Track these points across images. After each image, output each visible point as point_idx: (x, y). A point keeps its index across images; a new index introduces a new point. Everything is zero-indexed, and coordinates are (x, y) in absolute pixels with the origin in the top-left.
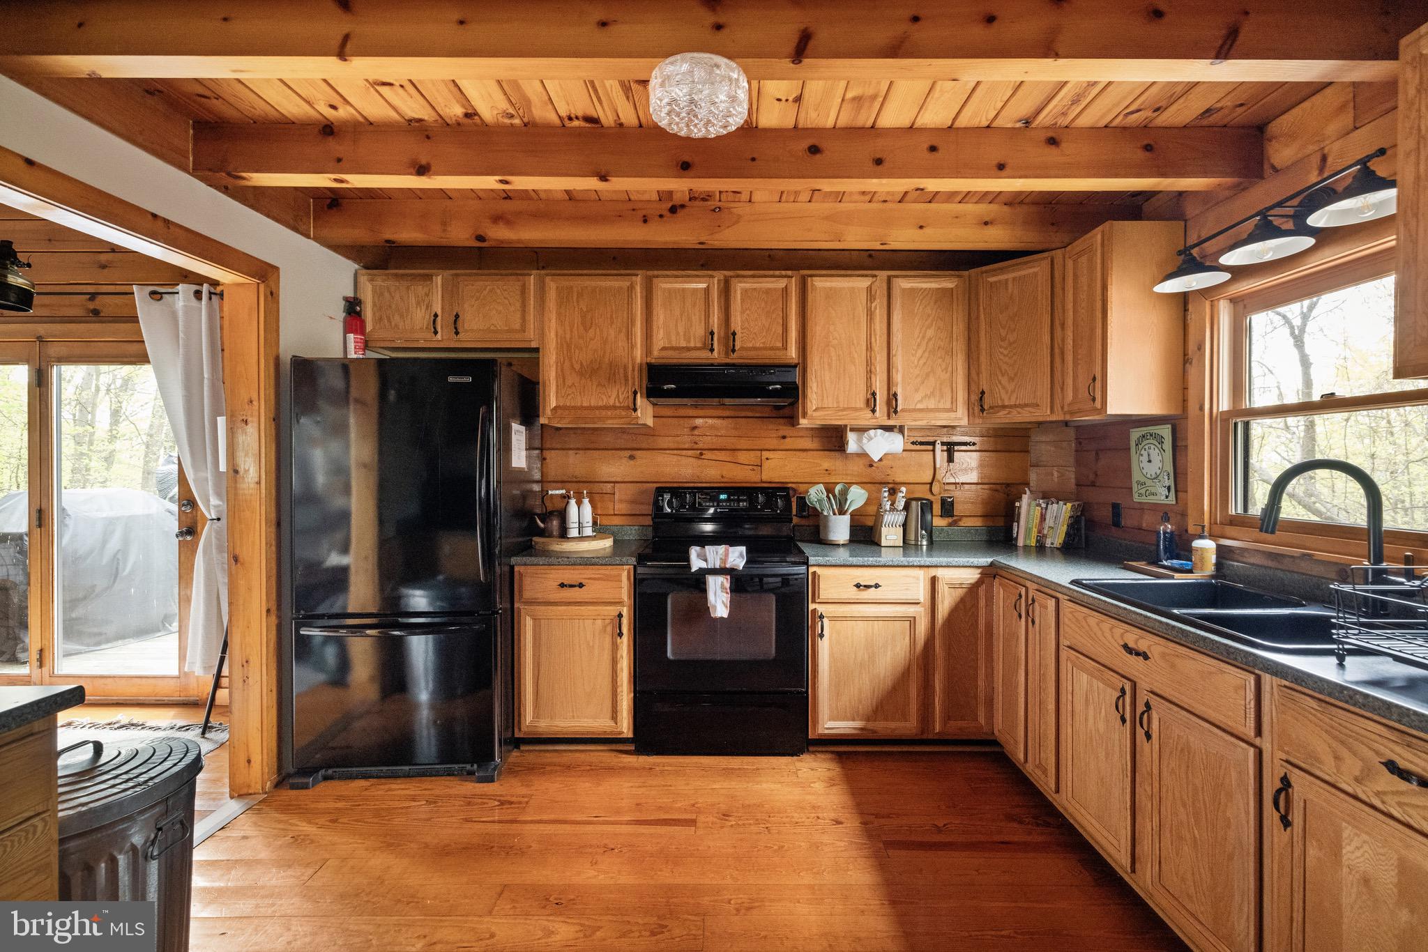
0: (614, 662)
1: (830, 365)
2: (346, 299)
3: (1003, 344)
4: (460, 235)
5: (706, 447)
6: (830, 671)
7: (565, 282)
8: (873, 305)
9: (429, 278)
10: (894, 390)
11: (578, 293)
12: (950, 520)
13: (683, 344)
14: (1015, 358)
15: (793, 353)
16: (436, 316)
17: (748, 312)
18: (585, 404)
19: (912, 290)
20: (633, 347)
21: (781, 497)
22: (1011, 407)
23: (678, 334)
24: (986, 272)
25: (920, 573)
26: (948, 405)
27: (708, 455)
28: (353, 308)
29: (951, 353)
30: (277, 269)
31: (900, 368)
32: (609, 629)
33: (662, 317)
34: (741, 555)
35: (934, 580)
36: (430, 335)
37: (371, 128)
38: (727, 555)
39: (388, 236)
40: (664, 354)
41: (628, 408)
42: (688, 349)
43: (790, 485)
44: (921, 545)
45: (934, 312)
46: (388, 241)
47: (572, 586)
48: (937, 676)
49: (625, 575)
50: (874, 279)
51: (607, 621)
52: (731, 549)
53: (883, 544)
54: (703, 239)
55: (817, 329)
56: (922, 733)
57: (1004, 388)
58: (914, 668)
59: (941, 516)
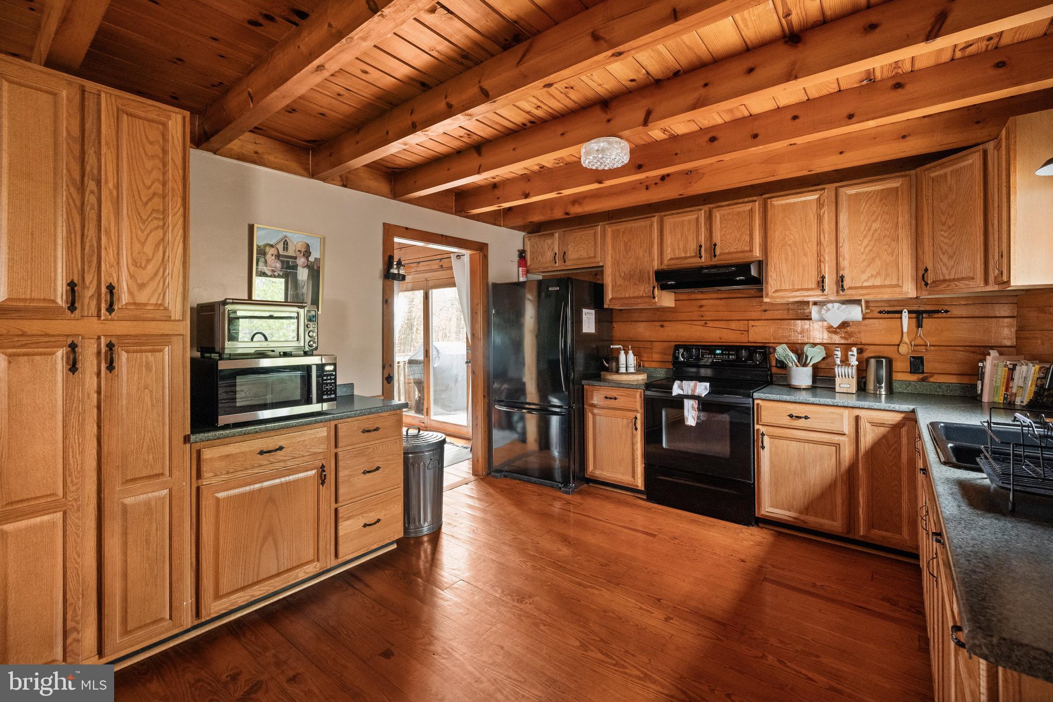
0: (633, 444)
1: (786, 259)
2: (519, 251)
3: (944, 228)
4: (558, 214)
5: (709, 319)
6: (771, 473)
7: (615, 227)
8: (822, 211)
9: (552, 234)
10: (841, 273)
11: (623, 232)
12: (921, 376)
13: (683, 255)
14: (953, 239)
15: (757, 253)
16: (556, 254)
17: (725, 229)
18: (627, 296)
19: (857, 194)
20: (653, 260)
21: (760, 353)
22: (950, 280)
23: (679, 249)
24: (928, 169)
25: (846, 412)
26: (894, 282)
27: (710, 324)
28: (522, 255)
29: (896, 239)
30: (487, 244)
31: (847, 256)
32: (630, 425)
33: (669, 241)
34: (706, 388)
35: (857, 418)
36: (553, 264)
37: (509, 181)
38: (695, 386)
39: (531, 220)
40: (673, 262)
41: (649, 297)
42: (686, 258)
43: (770, 345)
44: (880, 394)
45: (879, 209)
46: (530, 222)
47: (611, 398)
48: (861, 492)
49: (638, 395)
50: (823, 191)
51: (630, 420)
52: (699, 384)
53: (837, 390)
54: (681, 193)
55: (776, 234)
56: (848, 532)
57: (945, 264)
58: (839, 483)
59: (910, 372)
